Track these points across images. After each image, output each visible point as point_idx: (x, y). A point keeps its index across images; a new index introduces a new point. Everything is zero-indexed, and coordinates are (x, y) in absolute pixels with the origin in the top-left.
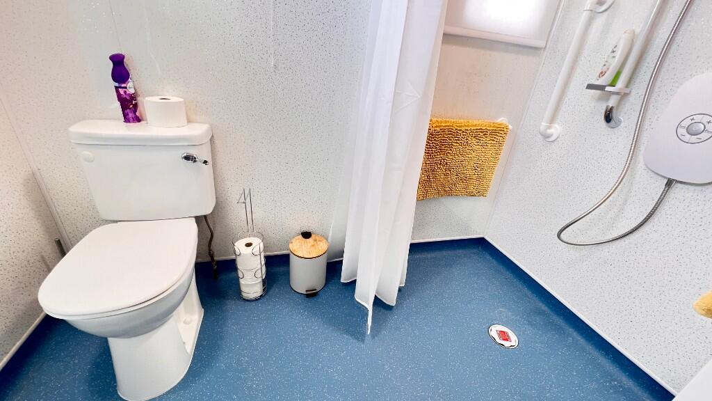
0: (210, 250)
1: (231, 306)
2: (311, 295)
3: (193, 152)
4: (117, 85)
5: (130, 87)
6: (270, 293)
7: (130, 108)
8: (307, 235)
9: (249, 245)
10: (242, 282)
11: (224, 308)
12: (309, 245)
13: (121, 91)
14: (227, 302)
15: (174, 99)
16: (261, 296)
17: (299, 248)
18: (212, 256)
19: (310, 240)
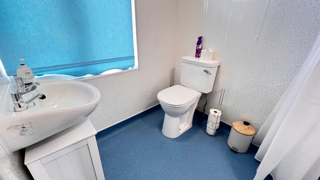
0: (204, 108)
1: (201, 131)
2: (234, 151)
3: (208, 69)
4: (197, 46)
5: (200, 47)
6: (217, 137)
7: (198, 53)
8: (246, 123)
9: (216, 112)
10: (208, 125)
11: (198, 130)
12: (244, 128)
13: (197, 48)
14: (200, 129)
15: (211, 51)
16: (212, 135)
17: (237, 126)
18: (204, 111)
19: (247, 127)
